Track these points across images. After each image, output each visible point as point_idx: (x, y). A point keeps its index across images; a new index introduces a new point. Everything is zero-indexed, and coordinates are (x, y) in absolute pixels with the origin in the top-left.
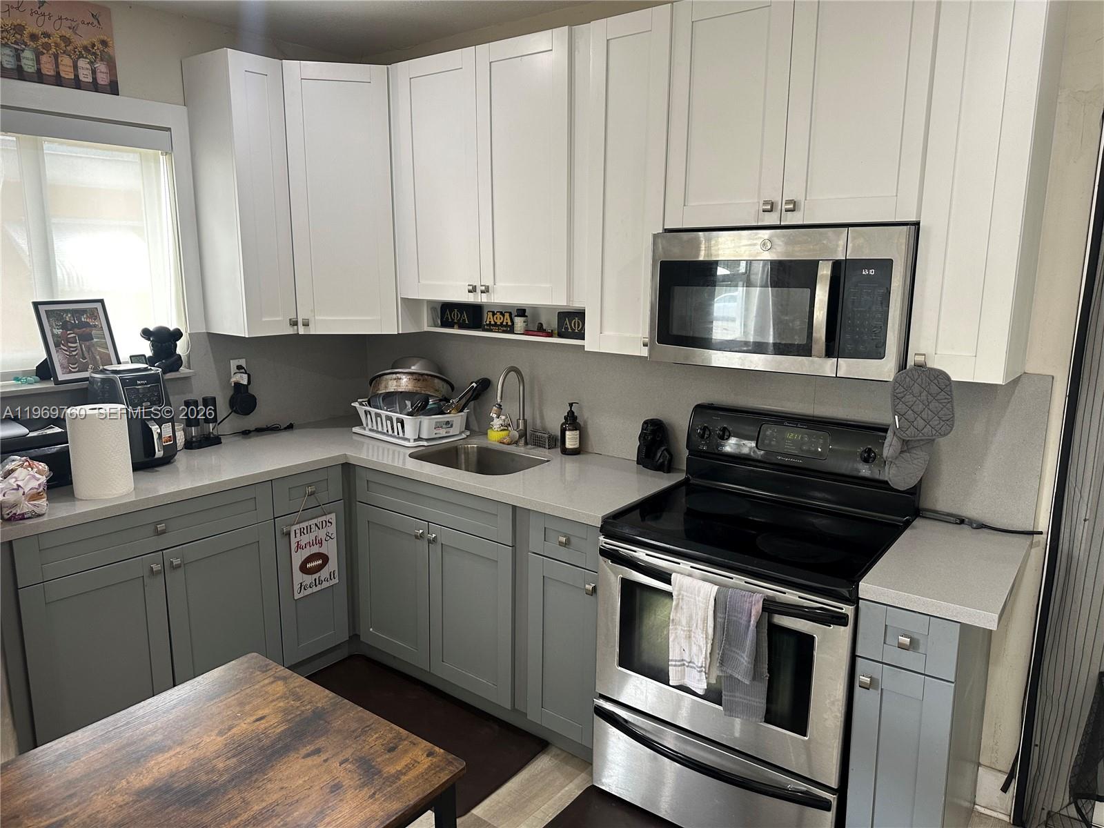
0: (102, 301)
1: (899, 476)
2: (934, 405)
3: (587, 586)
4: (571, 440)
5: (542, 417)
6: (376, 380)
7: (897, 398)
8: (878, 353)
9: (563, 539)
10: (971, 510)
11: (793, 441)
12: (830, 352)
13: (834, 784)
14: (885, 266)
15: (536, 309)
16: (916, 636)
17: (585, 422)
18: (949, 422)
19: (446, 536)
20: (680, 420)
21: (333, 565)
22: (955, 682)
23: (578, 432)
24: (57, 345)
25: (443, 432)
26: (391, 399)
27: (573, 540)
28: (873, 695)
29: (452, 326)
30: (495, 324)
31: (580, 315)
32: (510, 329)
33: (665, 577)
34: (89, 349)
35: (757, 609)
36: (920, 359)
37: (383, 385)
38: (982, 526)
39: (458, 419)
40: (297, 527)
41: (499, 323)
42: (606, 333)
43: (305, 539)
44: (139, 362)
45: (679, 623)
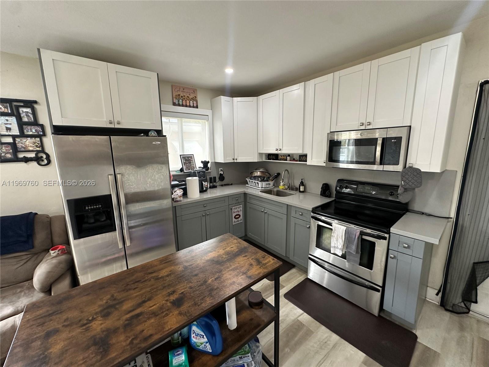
0: (193, 155)
1: (403, 198)
2: (415, 178)
3: (307, 226)
4: (302, 189)
5: (294, 183)
6: (252, 173)
7: (403, 176)
8: (397, 163)
9: (301, 214)
10: (426, 210)
11: (368, 189)
12: (381, 163)
13: (381, 285)
14: (399, 139)
15: (293, 154)
16: (409, 245)
17: (306, 184)
18: (421, 184)
19: (270, 212)
20: (333, 183)
21: (241, 217)
22: (423, 259)
23: (304, 187)
24: (184, 164)
25: (268, 186)
26: (255, 178)
27: (303, 214)
28: (395, 261)
29: (271, 160)
30: (282, 159)
31: (306, 156)
32: (286, 160)
33: (330, 224)
34: (190, 165)
35: (358, 234)
36: (411, 165)
37: (254, 174)
38: (430, 215)
39: (272, 183)
40: (233, 207)
41: (283, 158)
42: (313, 160)
43: (235, 210)
44: (200, 168)
45: (334, 237)
